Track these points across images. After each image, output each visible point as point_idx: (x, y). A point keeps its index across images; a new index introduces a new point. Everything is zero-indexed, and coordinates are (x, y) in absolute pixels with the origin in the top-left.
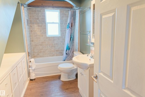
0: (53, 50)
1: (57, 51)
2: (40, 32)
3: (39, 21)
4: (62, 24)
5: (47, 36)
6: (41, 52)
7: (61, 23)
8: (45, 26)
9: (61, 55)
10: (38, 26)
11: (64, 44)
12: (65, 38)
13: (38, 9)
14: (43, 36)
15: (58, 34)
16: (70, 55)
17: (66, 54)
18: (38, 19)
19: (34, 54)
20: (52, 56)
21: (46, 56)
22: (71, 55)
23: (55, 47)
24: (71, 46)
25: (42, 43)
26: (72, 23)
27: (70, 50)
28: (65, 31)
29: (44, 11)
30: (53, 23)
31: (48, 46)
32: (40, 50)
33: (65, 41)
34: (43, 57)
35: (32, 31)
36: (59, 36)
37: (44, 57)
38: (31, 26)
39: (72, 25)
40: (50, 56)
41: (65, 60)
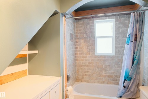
0: (103, 74)
1: (109, 76)
2: (87, 48)
3: (87, 35)
4: (118, 38)
5: (96, 54)
6: (86, 75)
7: (116, 37)
8: (94, 41)
9: (115, 84)
10: (85, 41)
11: (120, 67)
12: (122, 57)
13: (86, 21)
14: (90, 54)
15: (111, 52)
16: (132, 90)
17: (124, 87)
18: (85, 32)
19: (78, 77)
20: (101, 83)
21: (92, 82)
22: (134, 91)
23: (106, 70)
24: (135, 74)
25: (89, 63)
26: (136, 35)
27: (132, 81)
28: (124, 47)
29: (93, 23)
30: (105, 37)
31: (97, 68)
32: (86, 73)
33: (122, 63)
34: (88, 82)
35: (77, 48)
36: (113, 55)
37: (90, 82)
38: (77, 42)
39: (136, 38)
40: (98, 82)
41: (121, 97)
